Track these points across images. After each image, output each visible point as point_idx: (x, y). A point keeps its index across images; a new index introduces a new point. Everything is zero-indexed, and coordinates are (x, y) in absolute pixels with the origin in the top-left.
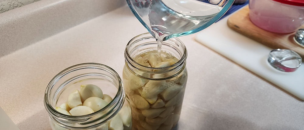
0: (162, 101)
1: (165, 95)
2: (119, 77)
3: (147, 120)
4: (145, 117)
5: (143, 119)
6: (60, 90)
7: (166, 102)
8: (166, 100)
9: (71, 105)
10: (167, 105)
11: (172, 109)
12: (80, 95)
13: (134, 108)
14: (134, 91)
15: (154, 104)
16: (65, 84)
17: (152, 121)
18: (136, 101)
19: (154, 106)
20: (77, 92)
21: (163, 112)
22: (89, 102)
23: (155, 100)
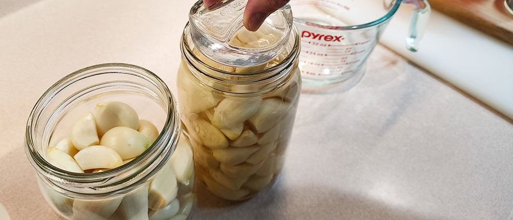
0: (251, 133)
1: (257, 123)
2: (167, 90)
3: (223, 167)
4: (220, 163)
5: (216, 165)
6: (56, 116)
7: (260, 135)
8: (260, 132)
9: (78, 143)
10: (261, 141)
11: (272, 147)
12: (96, 122)
13: (198, 144)
14: (199, 113)
15: (236, 140)
16: (66, 103)
17: (234, 170)
18: (202, 133)
19: (237, 143)
20: (89, 117)
21: (254, 153)
22: (112, 136)
23: (238, 131)
